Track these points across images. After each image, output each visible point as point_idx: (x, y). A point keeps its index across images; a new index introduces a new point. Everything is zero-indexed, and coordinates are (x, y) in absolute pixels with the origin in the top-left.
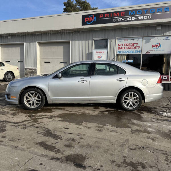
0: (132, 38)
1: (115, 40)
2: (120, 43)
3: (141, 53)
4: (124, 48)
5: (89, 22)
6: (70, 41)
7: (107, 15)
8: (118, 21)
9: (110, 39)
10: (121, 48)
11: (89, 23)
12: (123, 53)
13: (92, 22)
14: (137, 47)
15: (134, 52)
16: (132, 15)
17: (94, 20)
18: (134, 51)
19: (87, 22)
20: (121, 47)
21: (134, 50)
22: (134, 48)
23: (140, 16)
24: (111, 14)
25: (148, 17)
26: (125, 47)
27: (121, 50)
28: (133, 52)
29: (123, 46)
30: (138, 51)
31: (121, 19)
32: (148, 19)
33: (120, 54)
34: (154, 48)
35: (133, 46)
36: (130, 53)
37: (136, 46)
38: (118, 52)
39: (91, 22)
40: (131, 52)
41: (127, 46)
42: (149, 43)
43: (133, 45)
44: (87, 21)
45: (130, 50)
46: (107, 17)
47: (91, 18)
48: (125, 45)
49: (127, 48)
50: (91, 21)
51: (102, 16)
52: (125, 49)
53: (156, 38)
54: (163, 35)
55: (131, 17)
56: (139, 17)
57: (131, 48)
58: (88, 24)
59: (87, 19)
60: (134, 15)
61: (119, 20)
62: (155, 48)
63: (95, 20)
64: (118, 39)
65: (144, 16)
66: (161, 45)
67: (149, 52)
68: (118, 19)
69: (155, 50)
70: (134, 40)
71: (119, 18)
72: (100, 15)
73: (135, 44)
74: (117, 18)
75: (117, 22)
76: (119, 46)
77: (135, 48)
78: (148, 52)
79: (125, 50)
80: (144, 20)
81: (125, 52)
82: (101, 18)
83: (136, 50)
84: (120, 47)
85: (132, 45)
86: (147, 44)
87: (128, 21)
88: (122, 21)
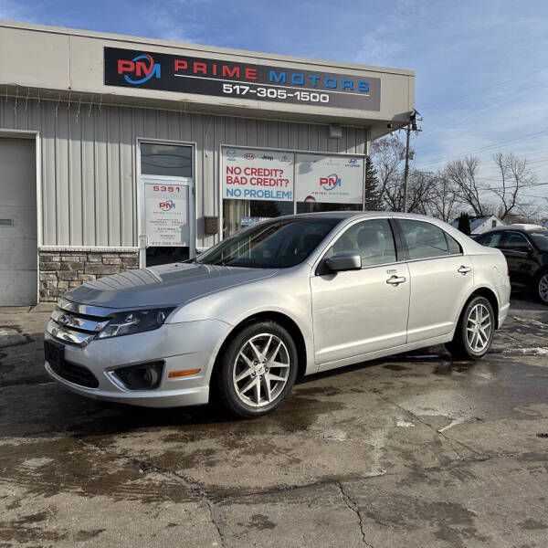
0: (267, 154)
1: (216, 153)
2: (232, 164)
3: (292, 200)
4: (244, 181)
5: (133, 75)
7: (202, 67)
8: (238, 92)
9: (202, 148)
10: (236, 181)
11: (133, 79)
12: (242, 197)
13: (147, 79)
14: (281, 180)
15: (274, 195)
16: (278, 83)
17: (155, 74)
18: (274, 193)
19: (127, 77)
20: (237, 178)
21: (274, 189)
22: (272, 183)
23: (301, 91)
24: (215, 66)
25: (320, 98)
26: (249, 178)
27: (236, 186)
28: (270, 193)
29: (243, 175)
30: (284, 193)
31: (247, 88)
32: (319, 104)
33: (234, 197)
34: (324, 188)
35: (269, 177)
36: (263, 199)
37: (278, 177)
38: (228, 190)
39: (143, 80)
40: (265, 193)
41: (254, 176)
42: (310, 173)
43: (270, 173)
44: (125, 73)
45: (264, 188)
46: (199, 73)
47: (143, 64)
48: (249, 172)
49: (254, 181)
50: (143, 75)
51: (183, 65)
52: (249, 182)
53: (327, 160)
54: (344, 153)
55: (277, 89)
56: (298, 93)
57: (263, 182)
58: (130, 82)
59: (127, 66)
60: (285, 84)
61: (242, 90)
62: (327, 186)
63: (158, 76)
64: (225, 151)
65: (310, 92)
66: (340, 180)
67: (313, 198)
68: (237, 87)
69: (328, 192)
70: (271, 158)
71: (239, 84)
72: (177, 62)
73: (276, 171)
74: (234, 84)
75: (234, 95)
76: (230, 174)
77: (276, 183)
78: (309, 197)
79: (248, 186)
80: (309, 103)
81: (250, 192)
82: (180, 71)
83: (279, 188)
84: (234, 176)
85: (267, 173)
86: (305, 175)
87: (266, 99)
88: (249, 96)
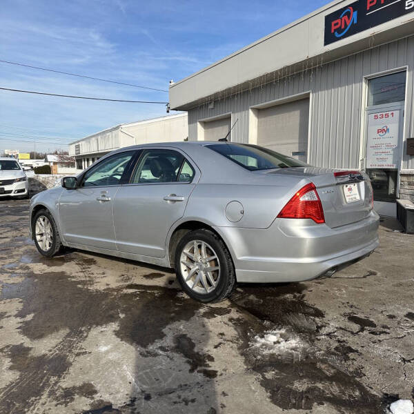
6: (309, 93)
11: (339, 33)
13: (348, 28)
17: (353, 22)
19: (336, 33)
39: (347, 30)
44: (335, 30)
47: (346, 17)
50: (346, 26)
51: (373, 2)
58: (338, 36)
59: (336, 24)
63: (355, 22)
72: (368, 2)
82: (371, 8)
